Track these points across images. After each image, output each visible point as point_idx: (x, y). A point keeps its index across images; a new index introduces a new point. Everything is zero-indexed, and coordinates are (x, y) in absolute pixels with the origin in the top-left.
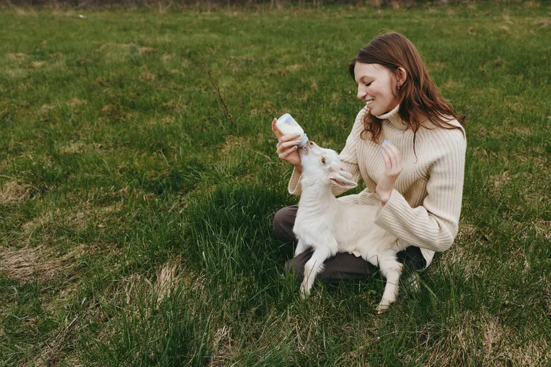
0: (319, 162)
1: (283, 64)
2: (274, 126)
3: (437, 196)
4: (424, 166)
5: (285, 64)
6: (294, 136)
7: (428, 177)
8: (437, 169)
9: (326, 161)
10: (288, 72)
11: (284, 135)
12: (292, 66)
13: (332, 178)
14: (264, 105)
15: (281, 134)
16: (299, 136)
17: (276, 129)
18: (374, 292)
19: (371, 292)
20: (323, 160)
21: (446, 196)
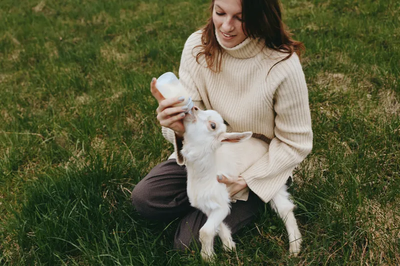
0: (209, 129)
2: (154, 87)
4: (270, 94)
6: (176, 100)
7: (275, 101)
9: (217, 126)
11: (165, 99)
13: (223, 139)
15: (162, 97)
16: (183, 100)
17: (156, 91)
18: (274, 227)
19: (272, 229)
20: (211, 125)
21: (297, 112)
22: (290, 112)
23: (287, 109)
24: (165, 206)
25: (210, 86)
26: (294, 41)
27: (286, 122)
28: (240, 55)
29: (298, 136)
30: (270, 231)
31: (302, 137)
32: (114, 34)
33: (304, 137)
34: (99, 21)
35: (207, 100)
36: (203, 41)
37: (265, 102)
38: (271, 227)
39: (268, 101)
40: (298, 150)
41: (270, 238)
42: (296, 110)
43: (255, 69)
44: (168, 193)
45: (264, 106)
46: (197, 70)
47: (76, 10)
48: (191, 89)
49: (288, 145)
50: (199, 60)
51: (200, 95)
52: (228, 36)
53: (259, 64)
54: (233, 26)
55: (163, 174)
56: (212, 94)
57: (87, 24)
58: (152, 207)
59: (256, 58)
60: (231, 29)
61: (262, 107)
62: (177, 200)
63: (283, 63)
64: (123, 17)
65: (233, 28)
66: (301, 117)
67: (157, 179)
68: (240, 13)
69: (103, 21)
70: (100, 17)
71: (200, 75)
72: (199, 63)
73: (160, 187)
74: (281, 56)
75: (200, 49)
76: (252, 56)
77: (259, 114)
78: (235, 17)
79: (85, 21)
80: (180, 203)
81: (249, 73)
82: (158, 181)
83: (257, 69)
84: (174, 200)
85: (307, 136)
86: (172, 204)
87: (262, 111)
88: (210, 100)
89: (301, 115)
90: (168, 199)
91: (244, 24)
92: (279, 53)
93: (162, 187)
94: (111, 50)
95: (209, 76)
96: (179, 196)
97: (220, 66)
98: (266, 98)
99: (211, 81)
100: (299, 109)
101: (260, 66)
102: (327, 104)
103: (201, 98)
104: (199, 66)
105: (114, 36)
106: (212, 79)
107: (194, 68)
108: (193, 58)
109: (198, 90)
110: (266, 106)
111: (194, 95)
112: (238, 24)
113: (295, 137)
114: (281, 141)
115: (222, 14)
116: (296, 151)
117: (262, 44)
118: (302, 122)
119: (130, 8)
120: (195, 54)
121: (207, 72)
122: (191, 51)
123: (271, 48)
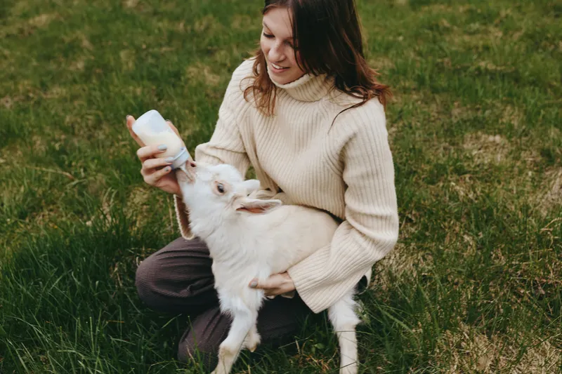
1: (21, 17)
3: (360, 188)
4: (334, 153)
5: (25, 16)
6: (155, 149)
7: (342, 164)
8: (352, 153)
9: (226, 188)
10: (34, 27)
12: (37, 19)
13: (239, 207)
14: (20, 87)
18: (319, 346)
19: (316, 348)
20: (218, 187)
21: (372, 185)
22: (362, 183)
23: (357, 177)
24: (174, 294)
25: (260, 134)
26: (377, 83)
27: (357, 197)
28: (300, 95)
29: (375, 219)
30: (313, 350)
31: (380, 222)
32: (215, 47)
33: (384, 222)
34: (202, 28)
35: (254, 153)
36: (255, 70)
37: (326, 165)
38: (316, 345)
39: (331, 164)
40: (374, 242)
41: (312, 360)
42: (372, 181)
43: (318, 118)
44: (182, 277)
45: (326, 169)
46: (243, 110)
47: (179, 10)
48: (231, 134)
49: (360, 233)
50: (248, 96)
51: (243, 144)
52: (277, 67)
53: (323, 111)
54: (284, 54)
55: (183, 249)
56: (260, 146)
57: (186, 30)
58: (156, 293)
59: (320, 101)
60: (279, 57)
61: (322, 171)
62: (192, 289)
63: (353, 111)
64: (236, 24)
65: (282, 58)
66: (378, 192)
67: (172, 255)
68: (291, 38)
69: (207, 28)
70: (205, 22)
71: (246, 118)
72: (247, 101)
73: (172, 267)
74: (352, 102)
75: (251, 82)
76: (317, 99)
77: (319, 180)
78: (285, 42)
79: (185, 26)
80: (195, 293)
81: (310, 122)
82: (171, 258)
83: (321, 119)
84: (189, 288)
85: (388, 222)
86: (185, 293)
87: (323, 176)
88: (258, 154)
89: (378, 189)
90: (180, 285)
91: (298, 52)
92: (350, 98)
93: (176, 267)
94: (203, 69)
95: (259, 120)
96: (197, 283)
97: (273, 109)
98: (328, 159)
99: (261, 127)
100: (376, 181)
101: (325, 113)
102: (467, 179)
103: (245, 149)
104: (247, 104)
105: (215, 51)
106: (262, 124)
107: (241, 105)
108: (241, 92)
109: (241, 137)
110: (328, 170)
111: (234, 143)
112: (290, 52)
113: (370, 222)
114: (351, 227)
115: (270, 36)
116: (371, 243)
117: (331, 83)
118: (379, 200)
119: (249, 13)
120: (244, 88)
121: (256, 115)
122: (239, 82)
123: (343, 89)
